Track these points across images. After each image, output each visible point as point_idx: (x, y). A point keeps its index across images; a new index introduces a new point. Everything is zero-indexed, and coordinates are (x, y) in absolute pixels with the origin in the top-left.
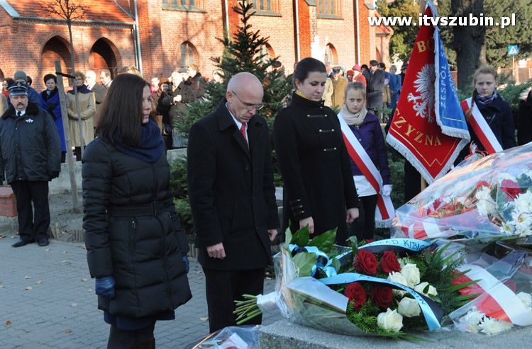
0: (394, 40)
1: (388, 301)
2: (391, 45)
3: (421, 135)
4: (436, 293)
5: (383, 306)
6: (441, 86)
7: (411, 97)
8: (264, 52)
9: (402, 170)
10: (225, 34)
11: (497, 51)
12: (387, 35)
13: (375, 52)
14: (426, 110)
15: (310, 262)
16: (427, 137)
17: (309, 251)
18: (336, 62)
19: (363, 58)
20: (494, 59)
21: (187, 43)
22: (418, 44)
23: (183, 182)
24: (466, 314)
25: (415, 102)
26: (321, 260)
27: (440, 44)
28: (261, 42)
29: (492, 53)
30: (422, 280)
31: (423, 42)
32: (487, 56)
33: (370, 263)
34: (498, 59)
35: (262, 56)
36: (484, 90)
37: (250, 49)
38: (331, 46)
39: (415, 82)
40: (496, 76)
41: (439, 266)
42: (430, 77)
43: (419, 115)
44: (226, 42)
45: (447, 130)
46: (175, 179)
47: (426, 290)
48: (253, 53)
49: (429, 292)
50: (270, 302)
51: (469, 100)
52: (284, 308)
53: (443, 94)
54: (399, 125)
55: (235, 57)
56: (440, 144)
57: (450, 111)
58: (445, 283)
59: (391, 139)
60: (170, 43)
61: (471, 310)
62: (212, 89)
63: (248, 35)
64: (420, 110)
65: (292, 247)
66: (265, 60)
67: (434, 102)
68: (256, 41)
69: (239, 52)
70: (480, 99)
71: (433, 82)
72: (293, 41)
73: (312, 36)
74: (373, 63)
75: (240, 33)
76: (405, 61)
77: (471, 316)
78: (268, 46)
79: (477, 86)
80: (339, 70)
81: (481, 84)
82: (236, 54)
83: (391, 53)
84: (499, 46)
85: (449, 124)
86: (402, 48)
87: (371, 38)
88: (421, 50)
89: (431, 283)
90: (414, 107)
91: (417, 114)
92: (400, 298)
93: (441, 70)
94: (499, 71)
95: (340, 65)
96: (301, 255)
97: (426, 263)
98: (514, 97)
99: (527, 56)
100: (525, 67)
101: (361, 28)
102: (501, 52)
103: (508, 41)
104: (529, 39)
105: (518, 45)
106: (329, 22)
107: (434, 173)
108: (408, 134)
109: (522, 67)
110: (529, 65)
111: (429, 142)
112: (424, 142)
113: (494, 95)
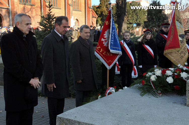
0: (98, 19)
2: (97, 21)
3: (106, 52)
6: (112, 37)
7: (103, 40)
10: (41, 14)
11: (130, 25)
12: (96, 17)
13: (92, 23)
16: (108, 53)
18: (79, 25)
29: (128, 26)
31: (107, 22)
37: (51, 20)
38: (77, 20)
39: (104, 35)
43: (105, 46)
44: (43, 17)
48: (52, 21)
51: (122, 41)
53: (112, 39)
54: (98, 48)
56: (112, 55)
57: (115, 45)
64: (105, 44)
69: (47, 21)
73: (71, 16)
74: (91, 26)
75: (48, 14)
82: (46, 21)
83: (97, 23)
84: (130, 23)
85: (113, 49)
86: (100, 22)
87: (90, 18)
88: (107, 24)
90: (104, 43)
93: (112, 31)
94: (131, 31)
98: (136, 40)
99: (139, 27)
100: (138, 30)
101: (87, 14)
102: (131, 26)
103: (133, 22)
104: (140, 22)
105: (136, 23)
106: (76, 12)
107: (109, 65)
108: (101, 52)
109: (137, 30)
110: (139, 30)
111: (108, 55)
112: (106, 54)
113: (130, 40)
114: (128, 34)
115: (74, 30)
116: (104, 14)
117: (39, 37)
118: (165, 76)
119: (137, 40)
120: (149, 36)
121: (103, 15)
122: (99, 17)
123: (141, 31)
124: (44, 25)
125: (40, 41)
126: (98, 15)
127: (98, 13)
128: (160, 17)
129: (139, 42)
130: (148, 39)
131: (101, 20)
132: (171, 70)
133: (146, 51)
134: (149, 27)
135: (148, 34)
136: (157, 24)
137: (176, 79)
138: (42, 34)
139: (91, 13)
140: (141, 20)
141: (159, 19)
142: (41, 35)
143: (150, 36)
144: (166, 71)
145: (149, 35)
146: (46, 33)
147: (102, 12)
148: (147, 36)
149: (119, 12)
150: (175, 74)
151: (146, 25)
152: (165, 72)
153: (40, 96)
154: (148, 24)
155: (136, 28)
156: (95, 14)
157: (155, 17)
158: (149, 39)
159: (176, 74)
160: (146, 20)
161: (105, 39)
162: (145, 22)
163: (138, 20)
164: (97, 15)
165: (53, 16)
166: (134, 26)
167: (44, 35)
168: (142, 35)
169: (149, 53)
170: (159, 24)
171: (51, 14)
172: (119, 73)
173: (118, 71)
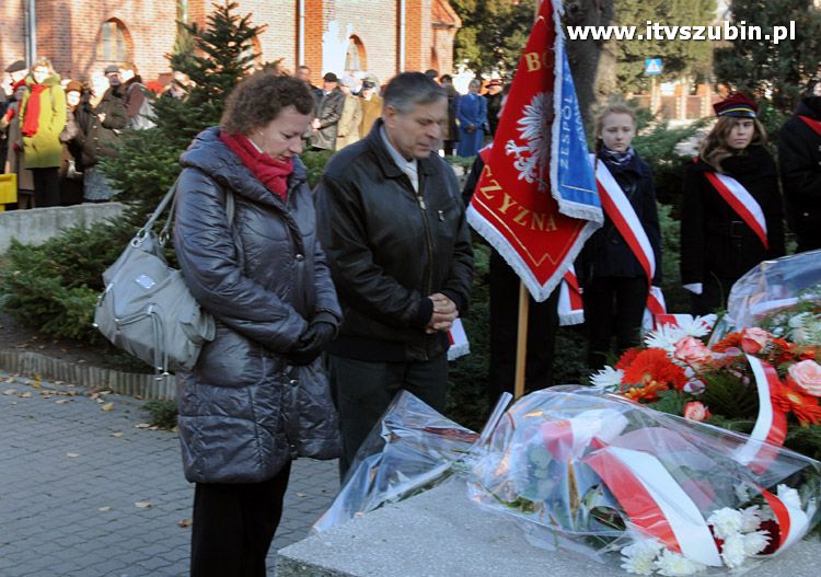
2: (457, 45)
3: (526, 212)
6: (562, 132)
7: (512, 148)
8: (252, 52)
12: (450, 26)
14: (536, 170)
16: (536, 217)
22: (528, 57)
25: (518, 156)
28: (252, 34)
31: (536, 55)
34: (629, 80)
35: (252, 57)
36: (619, 140)
37: (232, 44)
38: (356, 40)
39: (520, 122)
42: (545, 115)
43: (524, 178)
44: (192, 30)
45: (568, 207)
48: (238, 52)
54: (488, 193)
55: (206, 56)
56: (554, 228)
57: (574, 174)
59: (474, 216)
62: (166, 108)
64: (525, 170)
66: (258, 64)
67: (549, 158)
68: (244, 31)
69: (214, 47)
70: (611, 158)
71: (549, 124)
73: (325, 22)
75: (218, 16)
79: (606, 134)
81: (614, 130)
82: (209, 50)
85: (571, 196)
88: (531, 68)
90: (516, 164)
91: (520, 178)
93: (563, 104)
98: (667, 149)
107: (542, 277)
108: (503, 210)
111: (536, 225)
112: (529, 224)
113: (631, 151)
114: (626, 119)
115: (346, 91)
117: (171, 129)
119: (672, 147)
120: (742, 135)
124: (196, 69)
125: (174, 151)
130: (740, 149)
133: (727, 209)
135: (742, 121)
138: (185, 114)
142: (184, 118)
143: (751, 129)
145: (746, 125)
146: (207, 110)
148: (734, 131)
151: (726, 72)
153: (172, 426)
154: (738, 65)
158: (744, 146)
161: (523, 143)
165: (243, 24)
167: (199, 119)
169: (741, 219)
172: (581, 320)
173: (573, 309)
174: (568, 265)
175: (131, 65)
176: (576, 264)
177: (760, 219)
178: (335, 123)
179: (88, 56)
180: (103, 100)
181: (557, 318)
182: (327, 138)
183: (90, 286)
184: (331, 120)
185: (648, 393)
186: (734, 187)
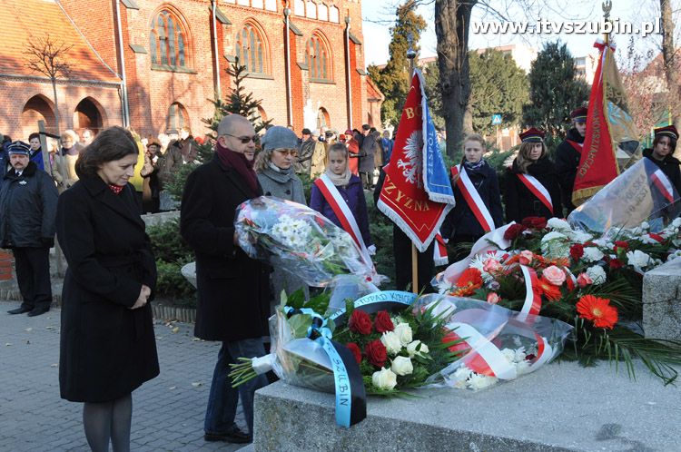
0: (386, 105)
1: (382, 360)
2: (383, 111)
3: (411, 200)
4: (427, 351)
5: (379, 365)
6: (428, 153)
7: (401, 164)
8: (256, 115)
9: (392, 234)
10: (216, 96)
11: (483, 119)
12: (379, 100)
13: (367, 117)
14: (415, 176)
15: (306, 323)
16: (417, 203)
17: (305, 313)
18: (329, 126)
19: (355, 122)
20: (480, 127)
21: (175, 103)
22: (407, 110)
23: (172, 246)
24: (455, 371)
25: (404, 168)
26: (317, 322)
27: (427, 111)
28: (253, 105)
29: (478, 121)
30: (415, 338)
31: (412, 109)
32: (473, 124)
33: (365, 323)
35: (255, 119)
36: (472, 156)
37: (242, 111)
38: (323, 110)
39: (405, 148)
40: (483, 144)
41: (429, 324)
42: (418, 144)
43: (409, 181)
44: (218, 104)
45: (434, 196)
46: (165, 242)
47: (418, 348)
49: (421, 350)
50: (265, 364)
51: (458, 166)
52: (279, 371)
53: (431, 161)
54: (389, 190)
56: (428, 209)
57: (437, 177)
58: (436, 340)
59: (382, 205)
60: (158, 104)
61: (460, 367)
63: (240, 98)
64: (409, 176)
65: (287, 310)
66: (258, 123)
67: (422, 168)
68: (248, 103)
70: (469, 166)
71: (422, 148)
72: (286, 105)
73: (304, 100)
74: (365, 127)
75: (233, 95)
76: (396, 127)
77: (460, 373)
78: (260, 109)
79: (466, 152)
80: (332, 135)
81: (470, 150)
83: (383, 118)
84: (483, 115)
85: (436, 190)
86: (393, 114)
87: (363, 103)
88: (409, 117)
89: (423, 340)
90: (404, 173)
91: (407, 180)
92: (393, 357)
93: (428, 137)
94: (485, 138)
95: (332, 130)
96: (296, 316)
97: (417, 321)
98: (499, 164)
99: (509, 125)
100: (508, 135)
101: (354, 92)
102: (486, 121)
103: (492, 111)
104: (511, 109)
105: (501, 114)
106: (322, 86)
107: (423, 238)
108: (398, 200)
109: (505, 135)
110: (512, 134)
111: (418, 208)
112: (413, 208)
114: (477, 144)
115: (316, 139)
116: (404, 90)
118: (581, 263)
119: (503, 163)
121: (402, 92)
122: (388, 98)
123: (515, 138)
126: (387, 94)
127: (385, 86)
128: (571, 91)
129: (509, 168)
130: (535, 160)
131: (396, 107)
132: (600, 245)
133: (530, 193)
134: (537, 122)
136: (560, 111)
137: (613, 271)
139: (364, 87)
140: (514, 103)
141: (567, 97)
143: (541, 148)
144: (584, 249)
145: (537, 146)
147: (399, 83)
149: (449, 82)
150: (609, 257)
151: (529, 117)
152: (582, 253)
154: (536, 113)
155: (500, 129)
156: (378, 90)
157: (555, 91)
158: (537, 158)
159: (613, 256)
160: (529, 102)
161: (407, 160)
162: (525, 108)
163: (507, 103)
164: (383, 93)
165: (247, 99)
166: (495, 121)
168: (516, 149)
169: (539, 199)
170: (567, 113)
171: (241, 93)
172: (447, 262)
173: (442, 256)
174: (437, 230)
175: (188, 129)
176: (442, 229)
177: (549, 199)
178: (310, 158)
179: (165, 125)
180: (168, 149)
181: (433, 261)
182: (305, 167)
183: (163, 259)
184: (308, 156)
185: (469, 290)
186: (533, 182)
